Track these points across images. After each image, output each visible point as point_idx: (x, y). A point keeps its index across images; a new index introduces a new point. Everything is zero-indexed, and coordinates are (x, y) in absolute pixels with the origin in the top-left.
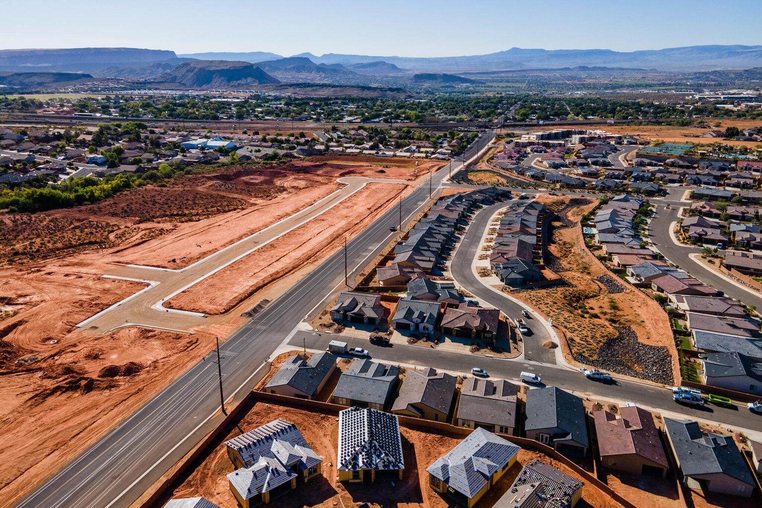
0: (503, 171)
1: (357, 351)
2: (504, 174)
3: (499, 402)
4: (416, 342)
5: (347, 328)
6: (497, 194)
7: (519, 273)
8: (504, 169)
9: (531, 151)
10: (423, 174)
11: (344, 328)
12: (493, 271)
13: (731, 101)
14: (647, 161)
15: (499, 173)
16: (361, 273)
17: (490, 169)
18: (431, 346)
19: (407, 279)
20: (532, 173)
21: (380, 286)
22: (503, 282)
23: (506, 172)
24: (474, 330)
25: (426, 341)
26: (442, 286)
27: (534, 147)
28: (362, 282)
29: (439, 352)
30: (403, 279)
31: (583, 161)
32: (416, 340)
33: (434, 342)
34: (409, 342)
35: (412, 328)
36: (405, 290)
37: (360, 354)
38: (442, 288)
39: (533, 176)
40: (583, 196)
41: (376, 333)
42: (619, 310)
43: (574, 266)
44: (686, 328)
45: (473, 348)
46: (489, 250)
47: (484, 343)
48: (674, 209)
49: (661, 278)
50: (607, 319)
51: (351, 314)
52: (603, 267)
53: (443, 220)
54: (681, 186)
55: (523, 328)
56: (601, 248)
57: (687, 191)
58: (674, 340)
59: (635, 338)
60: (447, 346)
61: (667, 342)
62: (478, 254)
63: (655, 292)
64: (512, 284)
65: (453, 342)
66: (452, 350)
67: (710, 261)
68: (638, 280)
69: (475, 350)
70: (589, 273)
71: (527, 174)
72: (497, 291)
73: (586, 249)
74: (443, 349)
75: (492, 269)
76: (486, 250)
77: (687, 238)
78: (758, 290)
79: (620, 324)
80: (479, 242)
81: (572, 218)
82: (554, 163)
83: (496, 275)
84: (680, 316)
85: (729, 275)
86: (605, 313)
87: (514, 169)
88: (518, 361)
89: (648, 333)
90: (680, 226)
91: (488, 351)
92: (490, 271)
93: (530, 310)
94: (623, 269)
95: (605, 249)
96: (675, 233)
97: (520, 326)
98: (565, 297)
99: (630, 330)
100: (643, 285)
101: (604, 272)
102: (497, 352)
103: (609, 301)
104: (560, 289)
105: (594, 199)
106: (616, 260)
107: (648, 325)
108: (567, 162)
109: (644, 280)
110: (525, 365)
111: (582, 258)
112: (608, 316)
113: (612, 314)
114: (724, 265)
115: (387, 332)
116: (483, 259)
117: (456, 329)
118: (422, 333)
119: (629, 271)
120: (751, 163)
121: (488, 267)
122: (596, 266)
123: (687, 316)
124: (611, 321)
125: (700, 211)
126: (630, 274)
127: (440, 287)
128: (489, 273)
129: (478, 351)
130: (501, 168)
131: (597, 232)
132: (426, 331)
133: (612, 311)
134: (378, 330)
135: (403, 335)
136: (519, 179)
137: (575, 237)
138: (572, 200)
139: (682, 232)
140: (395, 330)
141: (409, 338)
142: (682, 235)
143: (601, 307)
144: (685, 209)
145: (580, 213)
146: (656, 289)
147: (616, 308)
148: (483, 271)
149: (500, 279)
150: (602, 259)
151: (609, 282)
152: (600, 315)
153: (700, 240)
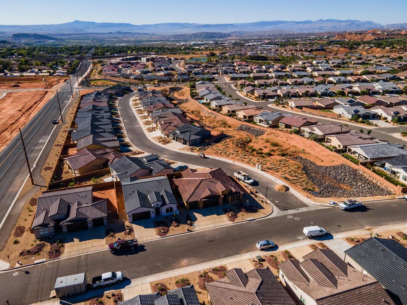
1: (106, 280)
2: (114, 80)
4: (168, 231)
5: (66, 245)
6: (123, 89)
7: (196, 134)
8: (113, 77)
9: (122, 67)
10: (56, 84)
11: (63, 246)
12: (171, 138)
13: (197, 45)
14: (193, 66)
15: (111, 80)
16: (44, 167)
17: (103, 78)
18: (188, 230)
19: (104, 161)
20: (135, 77)
21: (77, 175)
22: (185, 144)
23: (116, 78)
24: (222, 196)
25: (178, 226)
27: (123, 64)
28: (53, 176)
29: (202, 235)
30: (100, 162)
31: (159, 68)
32: (166, 228)
33: (186, 223)
34: (160, 234)
37: (111, 281)
38: (148, 161)
39: (135, 79)
40: (175, 86)
41: (112, 236)
42: (279, 146)
43: (216, 124)
44: (335, 148)
45: (230, 215)
46: (151, 124)
47: (234, 206)
48: (229, 86)
49: (284, 119)
50: (279, 155)
51: (66, 222)
52: (236, 121)
53: (98, 108)
54: (219, 75)
55: (249, 179)
56: (221, 110)
57: (225, 78)
58: (343, 158)
59: (313, 163)
60: (202, 223)
61: (339, 160)
62: (144, 128)
63: (285, 129)
64: (194, 144)
65: (204, 215)
66: (212, 225)
67: (284, 107)
68: (267, 124)
69: (233, 217)
70: (230, 127)
71: (132, 78)
72: (190, 153)
73: (213, 112)
74: (201, 228)
75: (168, 136)
76: (148, 125)
77: (257, 97)
78: (326, 117)
79: (290, 155)
80: (136, 120)
81: (181, 98)
82: (143, 71)
83: (177, 141)
84: (320, 140)
85: (303, 111)
86: (273, 151)
87: (120, 76)
88: (278, 215)
89: (317, 157)
90: (246, 92)
91: (245, 214)
92: (167, 138)
93: (231, 162)
94: (250, 119)
95: (225, 109)
96: (245, 96)
97: (245, 179)
98: (237, 146)
99: (301, 158)
100: (275, 126)
101: (239, 123)
102: (252, 212)
103: (264, 141)
104: (228, 140)
105: (183, 86)
106: (241, 114)
107: (310, 152)
108: (150, 70)
109: (271, 123)
110: (290, 217)
111: (215, 118)
112: (277, 152)
113: (277, 150)
114: (297, 107)
115: (125, 230)
116: (152, 131)
117: (202, 200)
118: (167, 217)
119: (257, 119)
120: (241, 63)
121: (163, 135)
122: (231, 121)
123: (327, 139)
124: (283, 155)
125: (245, 84)
126: (258, 121)
127: (146, 161)
128: (168, 140)
129: (236, 216)
130: (111, 76)
131: (208, 101)
132: (169, 213)
133: (276, 148)
134: (113, 231)
135: (145, 228)
136: (127, 81)
137: (197, 107)
138: (170, 88)
139: (250, 95)
140: (133, 224)
141: (158, 229)
142: (251, 96)
143: (266, 147)
144: (234, 85)
145: (183, 94)
146: (284, 127)
147: (275, 145)
148: (161, 140)
149: (181, 143)
150: (230, 116)
151: (248, 129)
152: (272, 153)
153: (265, 97)
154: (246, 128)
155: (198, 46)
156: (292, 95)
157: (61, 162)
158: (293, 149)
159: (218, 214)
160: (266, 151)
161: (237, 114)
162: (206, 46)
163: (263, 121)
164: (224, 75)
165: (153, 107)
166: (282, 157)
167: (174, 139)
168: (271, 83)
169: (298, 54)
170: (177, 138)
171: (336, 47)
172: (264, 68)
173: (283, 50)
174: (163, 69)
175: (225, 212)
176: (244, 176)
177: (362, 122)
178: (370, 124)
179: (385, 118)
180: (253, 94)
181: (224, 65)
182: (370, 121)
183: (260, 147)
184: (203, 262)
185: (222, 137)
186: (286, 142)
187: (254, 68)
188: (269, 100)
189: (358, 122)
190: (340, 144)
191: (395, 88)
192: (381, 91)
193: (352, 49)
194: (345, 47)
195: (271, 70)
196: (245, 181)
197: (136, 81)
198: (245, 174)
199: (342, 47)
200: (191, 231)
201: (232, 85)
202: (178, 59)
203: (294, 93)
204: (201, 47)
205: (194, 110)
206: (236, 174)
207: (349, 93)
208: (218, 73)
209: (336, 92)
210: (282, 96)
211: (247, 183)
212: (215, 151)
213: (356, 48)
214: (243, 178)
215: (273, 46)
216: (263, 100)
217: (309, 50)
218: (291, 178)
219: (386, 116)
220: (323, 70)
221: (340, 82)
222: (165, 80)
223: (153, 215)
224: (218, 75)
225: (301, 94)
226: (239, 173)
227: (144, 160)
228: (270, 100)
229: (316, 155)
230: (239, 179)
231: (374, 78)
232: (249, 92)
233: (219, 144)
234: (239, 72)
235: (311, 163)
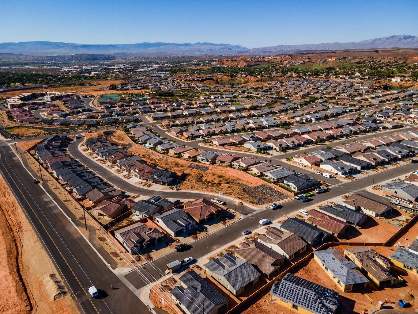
1: (188, 261)
3: (291, 237)
4: (197, 237)
9: (29, 109)
11: (150, 255)
12: (151, 182)
14: (109, 105)
15: (31, 127)
19: (124, 206)
20: (60, 122)
22: (164, 185)
25: (200, 233)
27: (29, 106)
29: (214, 235)
31: (76, 110)
32: (195, 235)
33: (203, 231)
34: (194, 239)
36: (131, 213)
37: (190, 261)
38: (156, 201)
39: (61, 125)
41: (171, 245)
42: (223, 177)
43: (170, 165)
44: (256, 174)
45: (222, 222)
46: (123, 172)
47: (222, 217)
48: (156, 127)
49: (218, 157)
50: (225, 183)
52: (184, 161)
54: (140, 115)
55: (221, 202)
56: (168, 152)
57: (147, 117)
58: (262, 180)
59: (247, 186)
60: (211, 229)
61: (260, 182)
62: (121, 176)
63: (221, 164)
64: (170, 184)
65: (210, 225)
66: (216, 230)
67: (210, 145)
68: (207, 162)
69: (224, 223)
70: (182, 166)
71: (56, 124)
72: (171, 191)
73: (163, 155)
74: (212, 231)
75: (147, 181)
76: (121, 173)
77: (187, 138)
78: (241, 151)
79: (232, 183)
80: (106, 169)
81: (122, 142)
82: (62, 114)
83: (156, 183)
84: (246, 170)
85: (225, 148)
86: (221, 181)
87: (41, 122)
88: (245, 218)
89: (248, 182)
90: (175, 133)
91: (229, 220)
92: (147, 182)
93: (202, 193)
94: (195, 159)
95: (172, 152)
96: (176, 137)
97: (218, 202)
98: (198, 181)
99: (239, 184)
100: (213, 162)
101: (188, 163)
102: (231, 219)
103: (211, 175)
104: (189, 177)
105: (115, 130)
106: (186, 155)
107: (242, 178)
108: (68, 112)
109: (210, 160)
110: (250, 218)
111: (167, 160)
112: (223, 182)
113: (223, 180)
114: (220, 145)
115: (175, 241)
116: (130, 178)
117: (207, 217)
118: (192, 230)
119: (200, 158)
120: (153, 100)
121: (141, 180)
122: (180, 161)
123: (250, 169)
124: (228, 183)
125: (169, 125)
126: (201, 160)
127: (154, 201)
128: (149, 183)
129: (225, 223)
130: (30, 123)
131: (152, 146)
132: (193, 228)
133: (222, 179)
134: (170, 243)
135: (185, 237)
136: (52, 127)
137: (146, 151)
138: (105, 133)
139: (180, 136)
140: (177, 237)
141: (192, 237)
142: (181, 137)
143: (215, 179)
144: (159, 126)
145: (121, 139)
146: (220, 163)
147: (221, 177)
148: (143, 184)
149: (161, 184)
150: (179, 157)
151: (196, 167)
152: (221, 182)
153: (193, 137)
154: (194, 166)
155: (87, 73)
156: (211, 134)
158: (231, 178)
159: (217, 223)
160: (216, 181)
161: (182, 155)
162: (96, 73)
163: (204, 160)
164: (144, 114)
165: (114, 157)
166: (228, 185)
167: (153, 182)
168: (189, 121)
169: (193, 85)
170: (156, 181)
171: (220, 75)
172: (176, 105)
173: (179, 80)
174: (81, 110)
175: (219, 221)
176: (217, 200)
177: (264, 153)
178: (268, 154)
179: (275, 149)
180: (182, 134)
181: (139, 103)
182: (268, 151)
183: (212, 180)
184: (223, 245)
185: (184, 177)
186: (226, 173)
187: (168, 106)
188: (196, 139)
189: (261, 153)
190: (258, 172)
191: (275, 123)
192: (267, 126)
193: (233, 77)
194: (227, 75)
195: (182, 107)
196: (219, 203)
197: (62, 127)
198: (217, 199)
199: (224, 75)
200: (208, 234)
201: (158, 125)
202: (87, 97)
203: (213, 132)
204: (90, 74)
205: (144, 154)
206: (212, 200)
207: (248, 129)
208: (138, 113)
209: (240, 129)
210: (205, 135)
211: (220, 204)
212: (187, 187)
213: (235, 76)
214: (217, 202)
215: (165, 72)
216: (192, 139)
217: (200, 79)
218: (240, 197)
219: (276, 147)
220: (221, 105)
221: (238, 117)
222: (94, 125)
223: (185, 231)
224: (139, 115)
225: (217, 133)
226: (213, 199)
227: (152, 201)
228: (198, 139)
229: (247, 180)
230: (216, 203)
231: (259, 113)
232: (178, 133)
233: (185, 182)
234: (156, 111)
235: (245, 186)
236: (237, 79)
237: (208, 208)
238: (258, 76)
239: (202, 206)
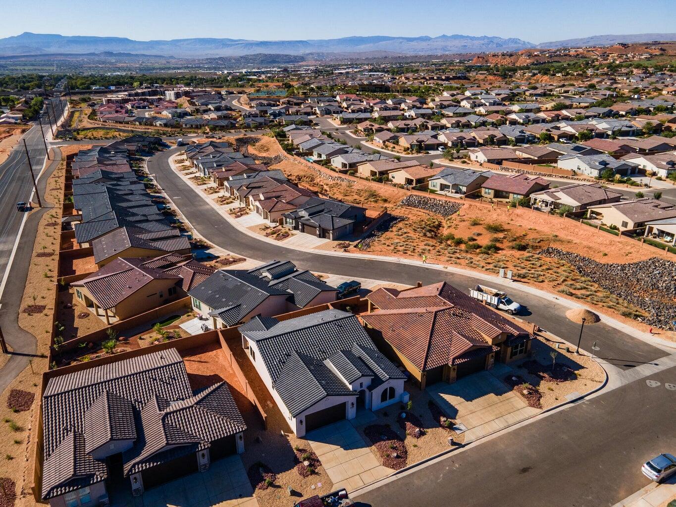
0: (121, 125)
2: (123, 128)
6: (150, 143)
7: (343, 216)
8: (121, 123)
9: (132, 107)
12: (289, 226)
13: (254, 74)
14: (265, 102)
15: (117, 129)
16: (24, 305)
17: (100, 126)
18: (453, 443)
19: (170, 284)
20: (165, 121)
22: (324, 237)
23: (127, 125)
24: (495, 348)
25: (422, 434)
26: (274, 271)
27: (134, 102)
28: (56, 328)
30: (163, 286)
31: (204, 108)
32: (397, 444)
33: (439, 424)
34: (388, 462)
35: (351, 412)
39: (166, 125)
40: (245, 135)
41: (271, 484)
42: (504, 230)
43: (356, 197)
44: (615, 228)
45: (525, 392)
46: (232, 202)
48: (344, 133)
49: (489, 181)
50: (513, 248)
51: (141, 462)
52: (395, 189)
53: (113, 176)
54: (317, 117)
55: (509, 302)
56: (356, 171)
57: (330, 120)
58: (646, 246)
59: (590, 261)
60: (474, 420)
61: (641, 251)
62: (223, 211)
63: (495, 200)
64: (343, 236)
65: (469, 398)
66: (498, 424)
67: (464, 162)
68: (456, 192)
69: (534, 397)
70: (385, 201)
71: (158, 123)
72: (341, 253)
73: (343, 176)
75: (281, 224)
76: (228, 203)
77: (408, 149)
78: (550, 176)
79: (534, 248)
80: (198, 196)
81: (264, 155)
82: (176, 112)
83: (303, 231)
84: (579, 214)
85: (502, 169)
86: (497, 240)
87: (135, 121)
89: (590, 248)
90: (381, 142)
91: (553, 385)
92: (280, 227)
93: (439, 267)
94: (421, 184)
95: (365, 170)
96: (383, 148)
97: (500, 302)
98: (425, 235)
99: (558, 252)
100: (474, 193)
101: (403, 194)
102: (566, 380)
103: (467, 223)
104: (400, 225)
105: (260, 136)
106: (399, 177)
107: (569, 238)
108: (188, 110)
109: (464, 189)
110: (654, 384)
111: (350, 186)
112: (506, 244)
113: (504, 238)
114: (489, 161)
115: (296, 461)
116: (242, 215)
117: (458, 362)
118: (384, 412)
119: (435, 184)
120: (348, 95)
121: (268, 222)
122: (383, 189)
123: (593, 212)
124: (523, 248)
125: (371, 129)
126: (438, 188)
127: (270, 277)
128: (283, 230)
129: (539, 394)
130: (117, 122)
131: (324, 157)
132: (389, 402)
133: (501, 235)
134: (268, 471)
135: (346, 447)
136: (150, 130)
137: (306, 169)
138: (238, 140)
139: (392, 145)
140: (310, 442)
141: (379, 449)
142: (394, 148)
143: (479, 235)
144: (351, 132)
145: (265, 149)
146: (492, 196)
147: (496, 229)
148: (269, 231)
149: (314, 234)
150: (380, 181)
151: (423, 204)
152: (498, 245)
153: (421, 147)
154: (419, 202)
155: (255, 76)
156: (467, 143)
157: (63, 291)
158: (531, 236)
159: (499, 393)
160: (485, 240)
161: (390, 177)
162: (269, 75)
163: (448, 187)
164: (326, 116)
165: (226, 171)
166: (522, 252)
167: (296, 228)
168: (415, 125)
169: (430, 83)
170: (303, 225)
171: (481, 74)
172: (391, 103)
173: (403, 78)
174: (212, 109)
175: (509, 384)
176: (496, 295)
177: (620, 182)
178: (634, 184)
179: (654, 174)
180: (397, 143)
181: (320, 100)
182: (633, 179)
183: (471, 236)
185: (386, 222)
186: (511, 222)
187: (374, 104)
188: (430, 152)
189: (612, 181)
190: (627, 219)
191: (631, 127)
192: (610, 133)
193: (506, 78)
194: (495, 74)
195: (403, 106)
196: (501, 306)
197: (166, 129)
198: (495, 291)
199: (490, 74)
200: (461, 446)
201: (348, 132)
202: (234, 93)
203: (471, 139)
204: (260, 76)
205: (302, 174)
206: (475, 294)
207: (560, 137)
208: (315, 114)
209: (538, 136)
210: (450, 144)
211: (506, 311)
212: (392, 248)
213: (511, 77)
214: (495, 301)
215: (381, 74)
216: (418, 152)
217: (444, 77)
218: (579, 293)
219: (655, 169)
220: (487, 104)
221: (529, 121)
222: (223, 126)
224: (315, 116)
225: (481, 141)
226: (480, 290)
228: (432, 153)
229: (585, 243)
230: (489, 304)
231: (580, 113)
232: (388, 141)
233: (388, 234)
234: (350, 111)
235: (584, 259)
236: (514, 81)
237: (463, 321)
238: (560, 75)
239: (435, 309)
